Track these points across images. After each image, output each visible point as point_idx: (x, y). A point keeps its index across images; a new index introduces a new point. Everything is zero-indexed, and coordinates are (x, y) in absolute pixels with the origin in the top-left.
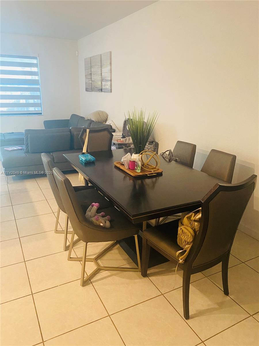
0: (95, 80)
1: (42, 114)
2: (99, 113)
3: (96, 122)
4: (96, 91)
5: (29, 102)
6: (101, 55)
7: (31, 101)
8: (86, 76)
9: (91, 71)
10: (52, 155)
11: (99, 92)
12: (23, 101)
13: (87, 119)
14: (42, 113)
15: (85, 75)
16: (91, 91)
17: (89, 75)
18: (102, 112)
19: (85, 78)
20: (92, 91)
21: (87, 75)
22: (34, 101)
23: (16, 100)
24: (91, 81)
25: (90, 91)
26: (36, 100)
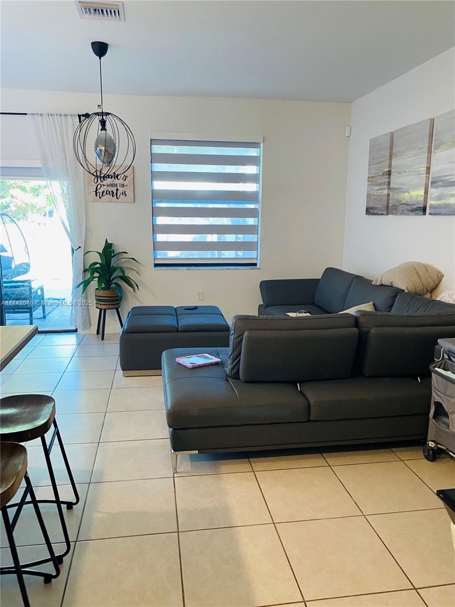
0: (403, 187)
1: (256, 265)
2: (416, 269)
3: (409, 292)
4: (402, 214)
5: (224, 239)
6: (432, 121)
7: (230, 238)
8: (371, 179)
9: (390, 166)
10: (301, 392)
11: (417, 214)
12: (212, 238)
13: (378, 284)
14: (258, 265)
15: (369, 178)
16: (385, 212)
17: (383, 175)
18: (426, 267)
19: (367, 183)
20: (387, 214)
21: (372, 177)
22: (237, 238)
23: (197, 235)
24: (389, 189)
25: (382, 214)
26: (240, 236)
